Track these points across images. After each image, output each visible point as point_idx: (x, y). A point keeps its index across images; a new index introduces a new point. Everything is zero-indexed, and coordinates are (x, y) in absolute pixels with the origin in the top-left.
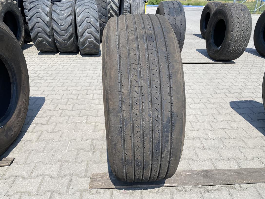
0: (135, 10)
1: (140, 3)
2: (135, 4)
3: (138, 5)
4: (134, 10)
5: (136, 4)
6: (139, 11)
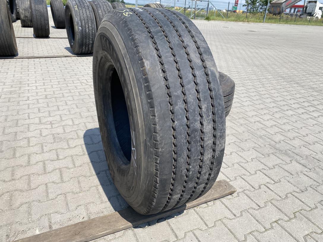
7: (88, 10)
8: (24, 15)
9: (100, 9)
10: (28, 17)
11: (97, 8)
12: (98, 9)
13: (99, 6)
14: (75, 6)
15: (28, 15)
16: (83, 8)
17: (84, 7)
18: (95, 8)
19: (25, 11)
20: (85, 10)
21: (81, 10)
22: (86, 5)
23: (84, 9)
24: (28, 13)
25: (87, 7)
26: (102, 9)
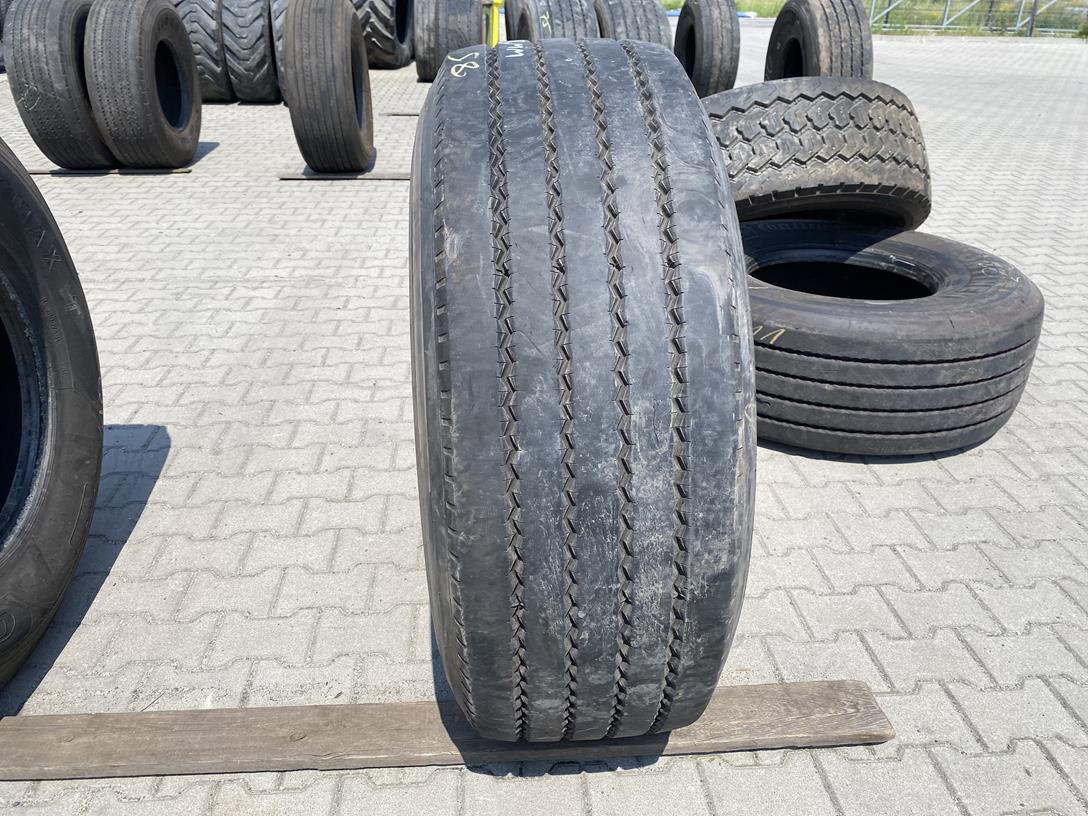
7: (583, 26)
9: (622, 21)
11: (612, 19)
12: (617, 21)
13: (620, 12)
14: (544, 17)
16: (568, 20)
17: (570, 16)
18: (607, 17)
20: (571, 26)
21: (560, 28)
22: (579, 9)
23: (570, 22)
25: (581, 18)
26: (629, 21)
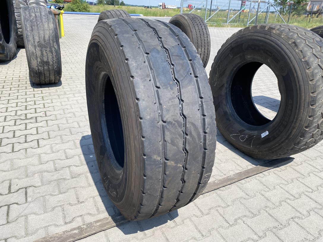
0: (32, 30)
1: (43, 14)
2: (30, 16)
3: (39, 19)
4: (29, 29)
5: (33, 15)
6: (41, 32)
8: (39, 60)
10: (51, 63)
15: (50, 60)
19: (43, 49)
24: (50, 54)
